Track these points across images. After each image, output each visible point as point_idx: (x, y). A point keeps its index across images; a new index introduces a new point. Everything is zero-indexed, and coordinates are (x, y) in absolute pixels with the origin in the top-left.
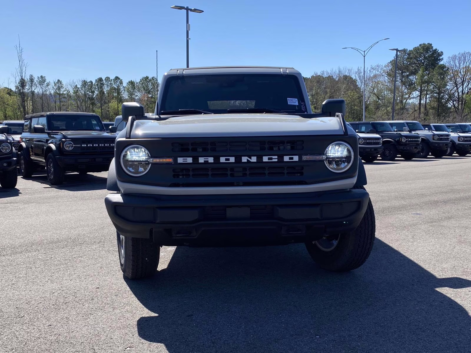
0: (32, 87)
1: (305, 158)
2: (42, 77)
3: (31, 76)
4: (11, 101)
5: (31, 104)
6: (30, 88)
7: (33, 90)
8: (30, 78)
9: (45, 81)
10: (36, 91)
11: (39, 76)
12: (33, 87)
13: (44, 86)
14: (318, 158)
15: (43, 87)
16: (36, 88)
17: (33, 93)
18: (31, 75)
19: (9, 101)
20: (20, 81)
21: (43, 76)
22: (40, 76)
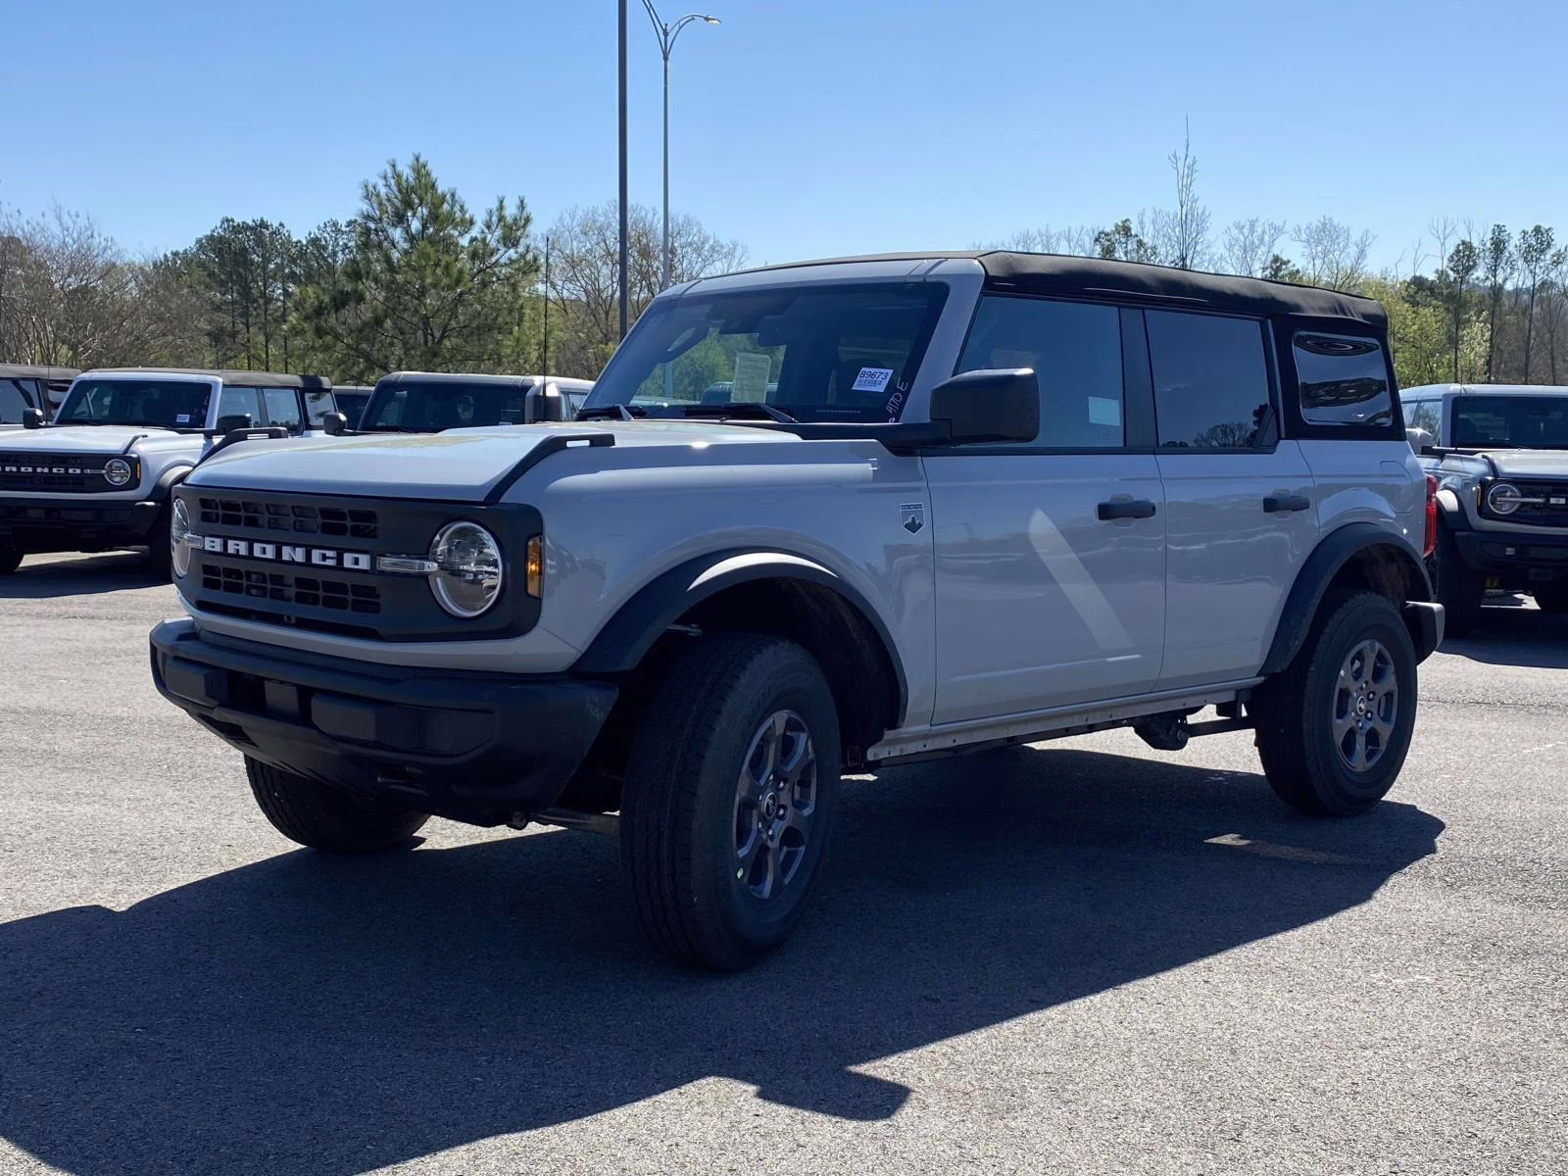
0: (1495, 270)
1: (387, 563)
2: (1537, 230)
3: (1499, 229)
4: (1415, 327)
5: (1487, 335)
6: (1490, 276)
7: (1500, 280)
8: (1492, 239)
9: (1549, 245)
10: (1509, 286)
11: (1526, 230)
12: (1500, 271)
13: (1542, 264)
14: (415, 566)
15: (1541, 267)
16: (1511, 274)
17: (1497, 291)
18: (1498, 226)
19: (1407, 326)
20: (1458, 251)
21: (1545, 226)
22: (1530, 229)
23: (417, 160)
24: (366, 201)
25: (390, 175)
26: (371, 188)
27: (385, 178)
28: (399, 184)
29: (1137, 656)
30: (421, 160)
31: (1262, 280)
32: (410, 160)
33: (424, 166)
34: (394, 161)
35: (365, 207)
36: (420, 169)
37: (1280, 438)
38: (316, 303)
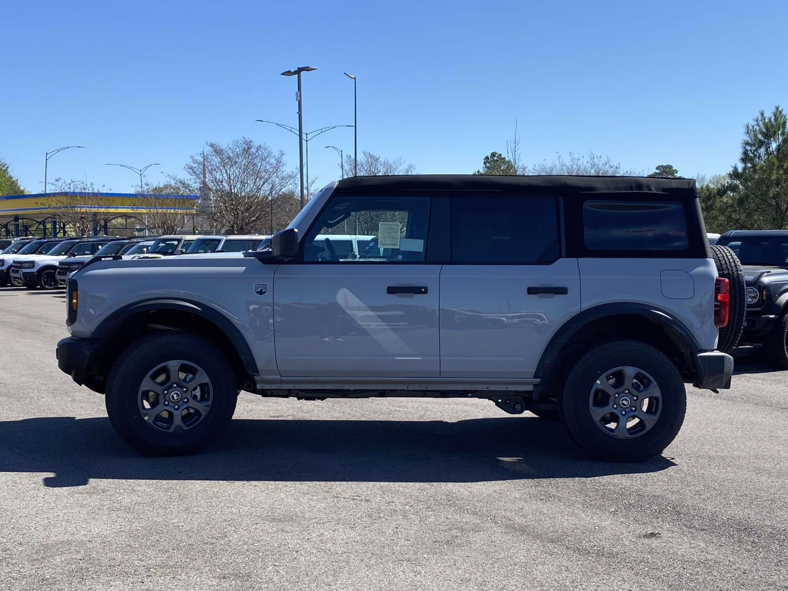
23: (777, 109)
24: (748, 135)
25: (760, 119)
26: (750, 127)
27: (757, 120)
28: (764, 124)
29: (419, 358)
30: (780, 109)
31: (648, 177)
32: (773, 110)
33: (781, 113)
34: (763, 111)
35: (747, 138)
36: (778, 113)
37: (561, 257)
38: (708, 194)
